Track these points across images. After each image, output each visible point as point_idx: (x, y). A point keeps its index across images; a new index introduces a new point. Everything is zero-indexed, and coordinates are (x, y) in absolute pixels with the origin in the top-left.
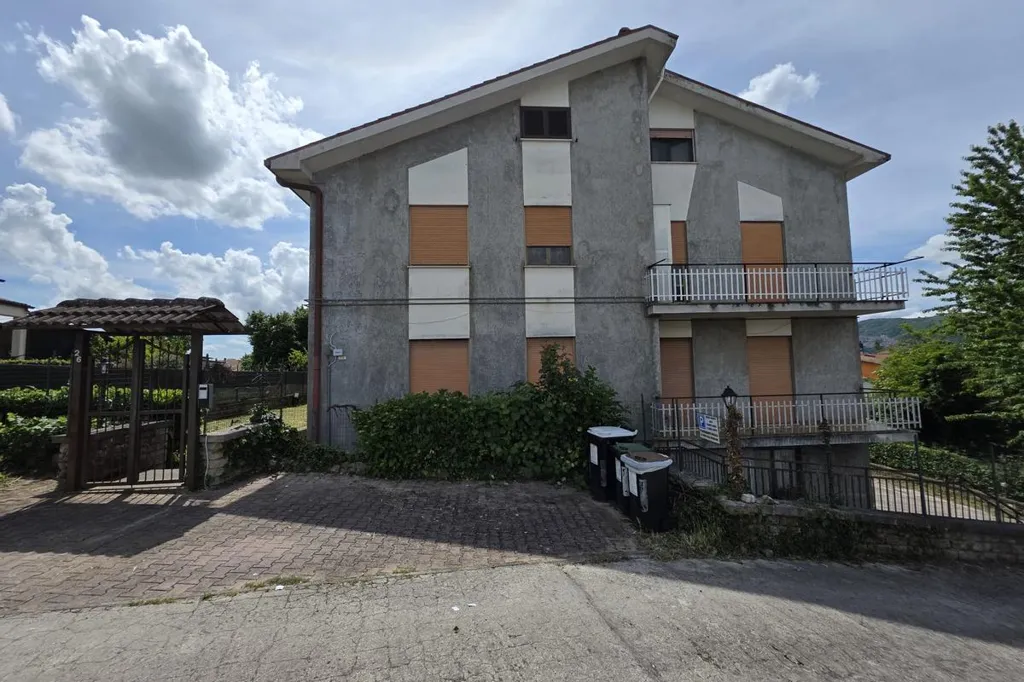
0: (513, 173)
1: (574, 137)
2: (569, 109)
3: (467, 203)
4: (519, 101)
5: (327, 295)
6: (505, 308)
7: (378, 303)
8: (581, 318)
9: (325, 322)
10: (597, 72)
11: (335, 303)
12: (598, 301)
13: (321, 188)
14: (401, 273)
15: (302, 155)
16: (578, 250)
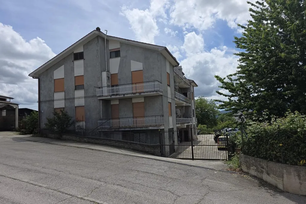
0: (73, 69)
1: (84, 58)
2: (83, 52)
3: (64, 77)
4: (73, 52)
5: (41, 100)
6: (71, 100)
7: (49, 101)
8: (85, 101)
9: (41, 106)
10: (89, 41)
11: (42, 102)
12: (89, 97)
13: (40, 78)
14: (53, 94)
15: (34, 73)
16: (85, 85)
